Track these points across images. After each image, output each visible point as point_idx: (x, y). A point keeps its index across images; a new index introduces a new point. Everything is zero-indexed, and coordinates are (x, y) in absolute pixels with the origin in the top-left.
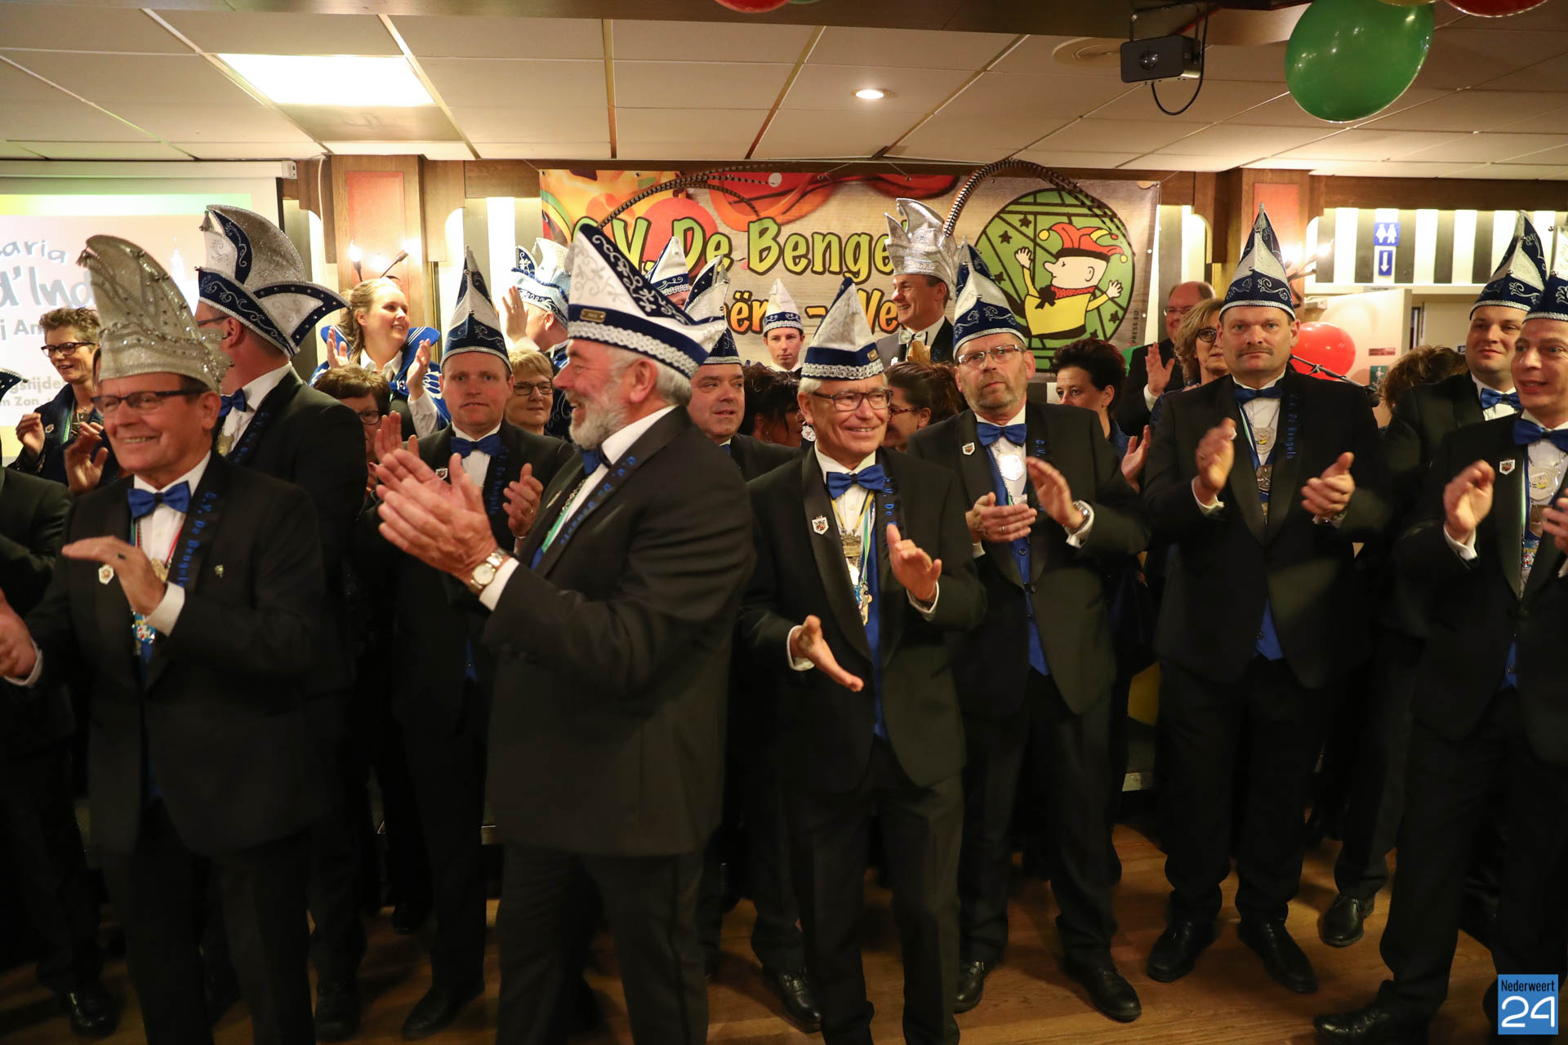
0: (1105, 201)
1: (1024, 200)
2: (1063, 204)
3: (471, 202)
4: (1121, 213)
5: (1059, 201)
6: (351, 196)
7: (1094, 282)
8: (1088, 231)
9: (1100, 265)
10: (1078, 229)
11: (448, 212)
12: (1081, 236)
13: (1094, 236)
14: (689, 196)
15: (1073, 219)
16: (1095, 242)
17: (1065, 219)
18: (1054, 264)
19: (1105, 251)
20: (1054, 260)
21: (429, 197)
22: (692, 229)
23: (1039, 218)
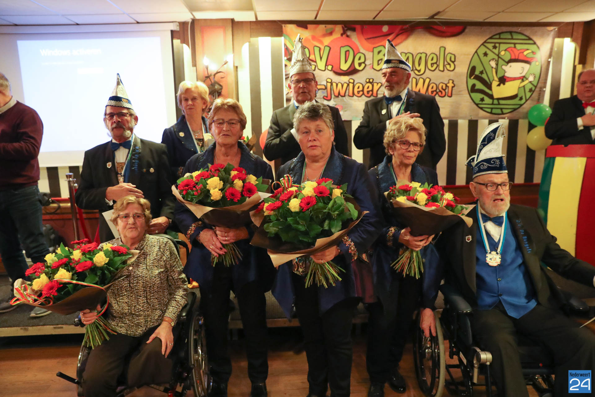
0: (531, 37)
1: (494, 37)
2: (512, 39)
3: (253, 40)
4: (538, 42)
5: (510, 37)
6: (203, 37)
7: (523, 75)
8: (522, 51)
9: (526, 66)
10: (518, 50)
11: (243, 44)
12: (519, 53)
13: (525, 53)
14: (348, 36)
15: (517, 45)
16: (525, 56)
17: (512, 46)
18: (506, 66)
19: (529, 60)
20: (506, 64)
21: (235, 37)
22: (348, 51)
23: (501, 45)
